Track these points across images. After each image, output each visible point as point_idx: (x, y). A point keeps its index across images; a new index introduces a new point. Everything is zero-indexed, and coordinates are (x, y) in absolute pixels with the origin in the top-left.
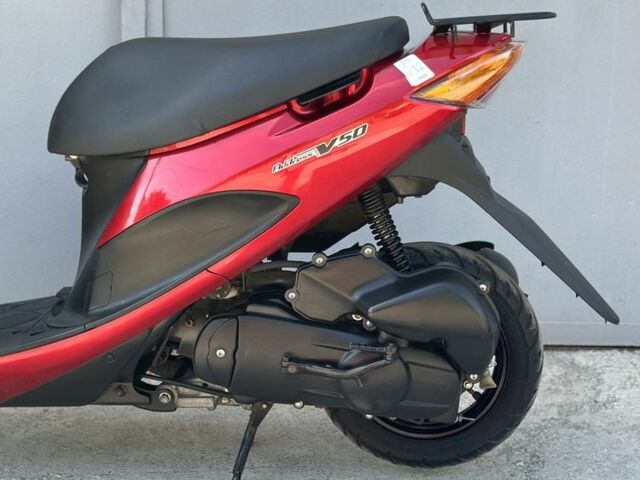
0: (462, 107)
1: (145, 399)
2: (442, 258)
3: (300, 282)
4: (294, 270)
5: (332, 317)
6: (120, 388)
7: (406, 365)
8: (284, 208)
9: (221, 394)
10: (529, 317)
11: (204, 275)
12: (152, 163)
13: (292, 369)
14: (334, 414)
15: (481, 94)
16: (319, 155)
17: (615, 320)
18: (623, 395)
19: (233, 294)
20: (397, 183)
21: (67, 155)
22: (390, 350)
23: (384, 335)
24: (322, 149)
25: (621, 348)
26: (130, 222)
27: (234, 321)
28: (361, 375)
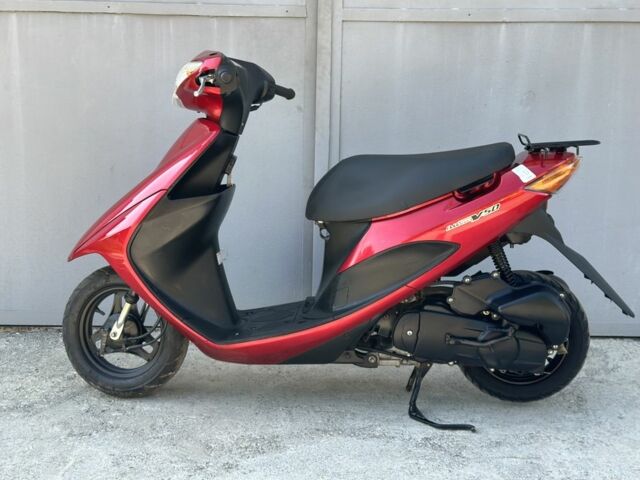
0: (549, 194)
1: (361, 360)
2: (532, 279)
3: (456, 292)
4: (451, 286)
5: (473, 313)
6: (348, 354)
7: (517, 340)
8: (452, 250)
9: (405, 357)
10: (583, 314)
11: (405, 288)
12: (373, 225)
13: (452, 342)
14: (467, 371)
15: (559, 186)
16: (473, 221)
17: (632, 315)
18: (623, 364)
19: (414, 299)
20: (511, 236)
21: (316, 221)
22: (510, 331)
23: (505, 322)
24: (474, 218)
25: (615, 337)
26: (353, 263)
27: (417, 315)
28: (492, 345)
